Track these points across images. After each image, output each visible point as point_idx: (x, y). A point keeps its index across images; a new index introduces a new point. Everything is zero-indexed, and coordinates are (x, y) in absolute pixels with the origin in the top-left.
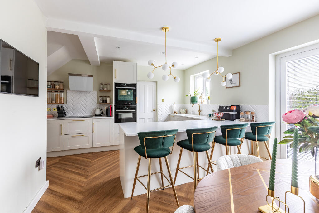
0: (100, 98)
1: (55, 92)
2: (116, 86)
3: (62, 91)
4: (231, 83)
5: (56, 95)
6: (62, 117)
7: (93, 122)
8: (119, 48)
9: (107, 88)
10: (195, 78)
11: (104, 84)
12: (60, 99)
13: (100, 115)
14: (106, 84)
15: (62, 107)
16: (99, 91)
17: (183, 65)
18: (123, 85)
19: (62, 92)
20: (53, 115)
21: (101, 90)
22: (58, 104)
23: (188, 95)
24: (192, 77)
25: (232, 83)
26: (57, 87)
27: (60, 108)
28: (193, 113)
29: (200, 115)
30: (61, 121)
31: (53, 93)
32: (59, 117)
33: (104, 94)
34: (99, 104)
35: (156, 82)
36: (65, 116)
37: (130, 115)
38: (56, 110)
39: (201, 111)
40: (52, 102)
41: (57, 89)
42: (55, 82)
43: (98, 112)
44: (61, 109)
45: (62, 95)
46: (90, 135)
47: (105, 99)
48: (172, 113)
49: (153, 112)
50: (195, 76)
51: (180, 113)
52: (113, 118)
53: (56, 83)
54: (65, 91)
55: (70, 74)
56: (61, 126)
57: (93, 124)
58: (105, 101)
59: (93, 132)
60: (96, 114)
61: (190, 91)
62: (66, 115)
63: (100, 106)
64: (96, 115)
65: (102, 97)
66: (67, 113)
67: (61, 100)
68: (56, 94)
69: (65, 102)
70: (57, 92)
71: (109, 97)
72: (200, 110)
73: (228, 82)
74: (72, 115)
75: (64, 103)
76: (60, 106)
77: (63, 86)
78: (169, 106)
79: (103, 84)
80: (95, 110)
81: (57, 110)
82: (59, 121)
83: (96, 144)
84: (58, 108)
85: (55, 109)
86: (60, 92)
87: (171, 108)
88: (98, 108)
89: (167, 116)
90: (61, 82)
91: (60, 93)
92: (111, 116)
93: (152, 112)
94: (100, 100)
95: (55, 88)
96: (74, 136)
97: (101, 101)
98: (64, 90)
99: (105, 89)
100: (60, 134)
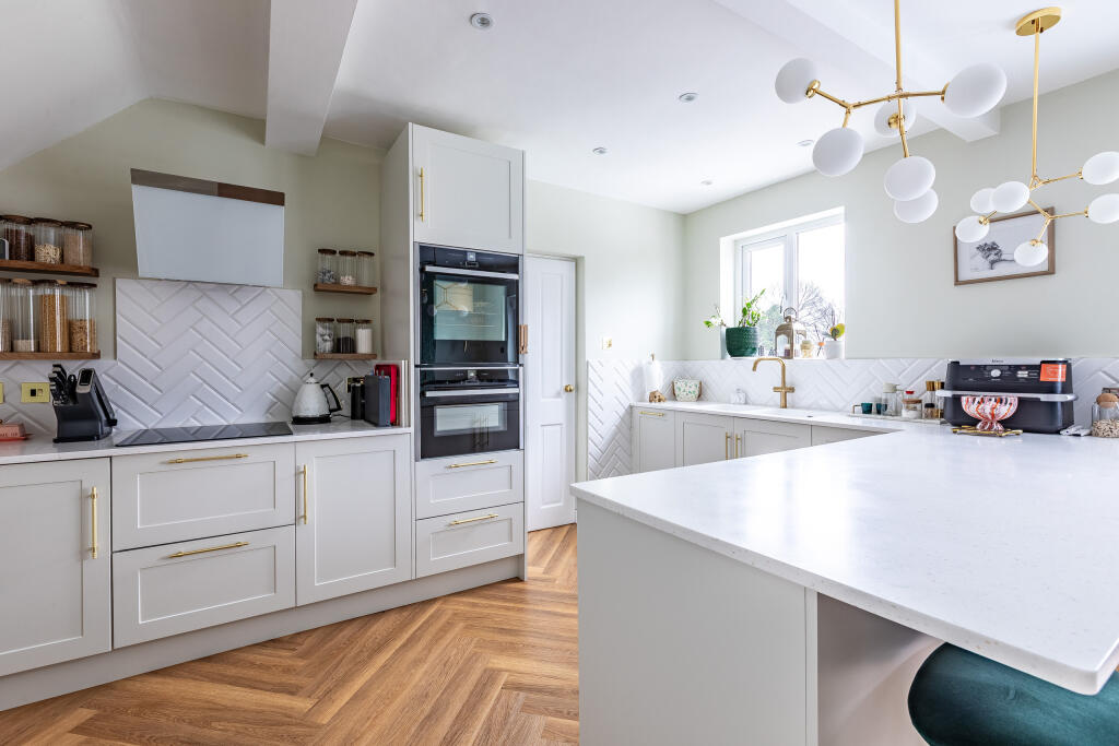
0: (320, 330)
1: (36, 283)
2: (423, 263)
3: (83, 278)
4: (993, 263)
5: (44, 305)
6: (91, 437)
7: (301, 464)
8: (485, 22)
9: (357, 277)
10: (740, 249)
11: (343, 253)
12: (71, 328)
13: (323, 420)
14: (354, 254)
15: (87, 375)
16: (311, 291)
17: (709, 183)
18: (455, 257)
19: (81, 285)
20: (22, 426)
21: (324, 287)
22: (61, 356)
23: (713, 320)
24: (725, 244)
25: (999, 260)
26: (48, 253)
27: (74, 385)
28: (743, 401)
29: (786, 407)
30: (83, 465)
31: (17, 292)
32: (63, 439)
33: (336, 308)
34: (312, 362)
35: (577, 261)
36: (106, 429)
37: (490, 417)
38: (46, 396)
39: (792, 390)
40: (12, 348)
41: (47, 269)
42: (30, 222)
43: (312, 402)
44: (82, 390)
45: (84, 305)
46: (283, 538)
47: (344, 331)
48: (642, 400)
49: (565, 395)
50: (736, 242)
51: (674, 396)
52: (406, 435)
53: (40, 231)
54: (103, 282)
55: (142, 177)
56: (86, 497)
57: (299, 473)
58: (344, 346)
59: (299, 518)
60: (303, 414)
61: (717, 307)
62: (112, 423)
63: (320, 371)
64: (302, 421)
65: (331, 320)
66: (119, 414)
67: (77, 337)
68: (39, 300)
69: (104, 346)
70: (52, 283)
71: (367, 322)
72: (788, 385)
73: (973, 257)
74: (154, 421)
75: (96, 356)
76: (73, 368)
77: (93, 248)
78: (632, 367)
79: (334, 252)
80: (294, 392)
81: (55, 395)
82: (74, 471)
83: (320, 586)
84: (63, 386)
85: (33, 393)
86: (71, 285)
87: (639, 375)
88: (312, 380)
89: (622, 411)
90: (73, 225)
91: (68, 293)
92: (395, 423)
93: (558, 395)
94: (319, 339)
95: (31, 255)
96: (180, 553)
97: (328, 346)
98: (95, 273)
99: (348, 280)
100: (85, 551)
